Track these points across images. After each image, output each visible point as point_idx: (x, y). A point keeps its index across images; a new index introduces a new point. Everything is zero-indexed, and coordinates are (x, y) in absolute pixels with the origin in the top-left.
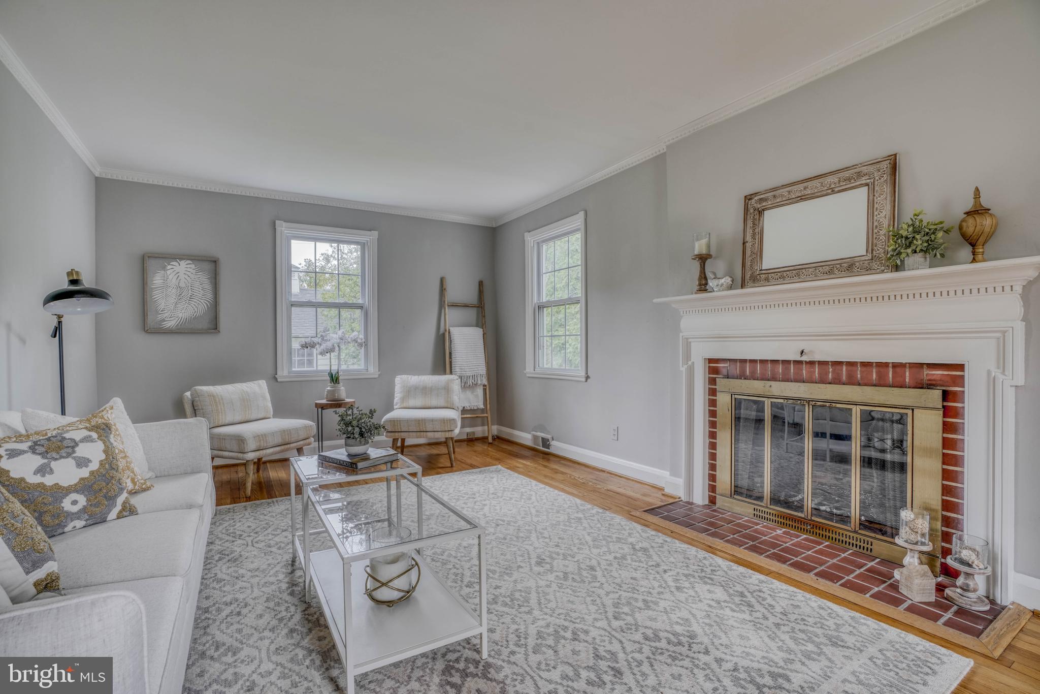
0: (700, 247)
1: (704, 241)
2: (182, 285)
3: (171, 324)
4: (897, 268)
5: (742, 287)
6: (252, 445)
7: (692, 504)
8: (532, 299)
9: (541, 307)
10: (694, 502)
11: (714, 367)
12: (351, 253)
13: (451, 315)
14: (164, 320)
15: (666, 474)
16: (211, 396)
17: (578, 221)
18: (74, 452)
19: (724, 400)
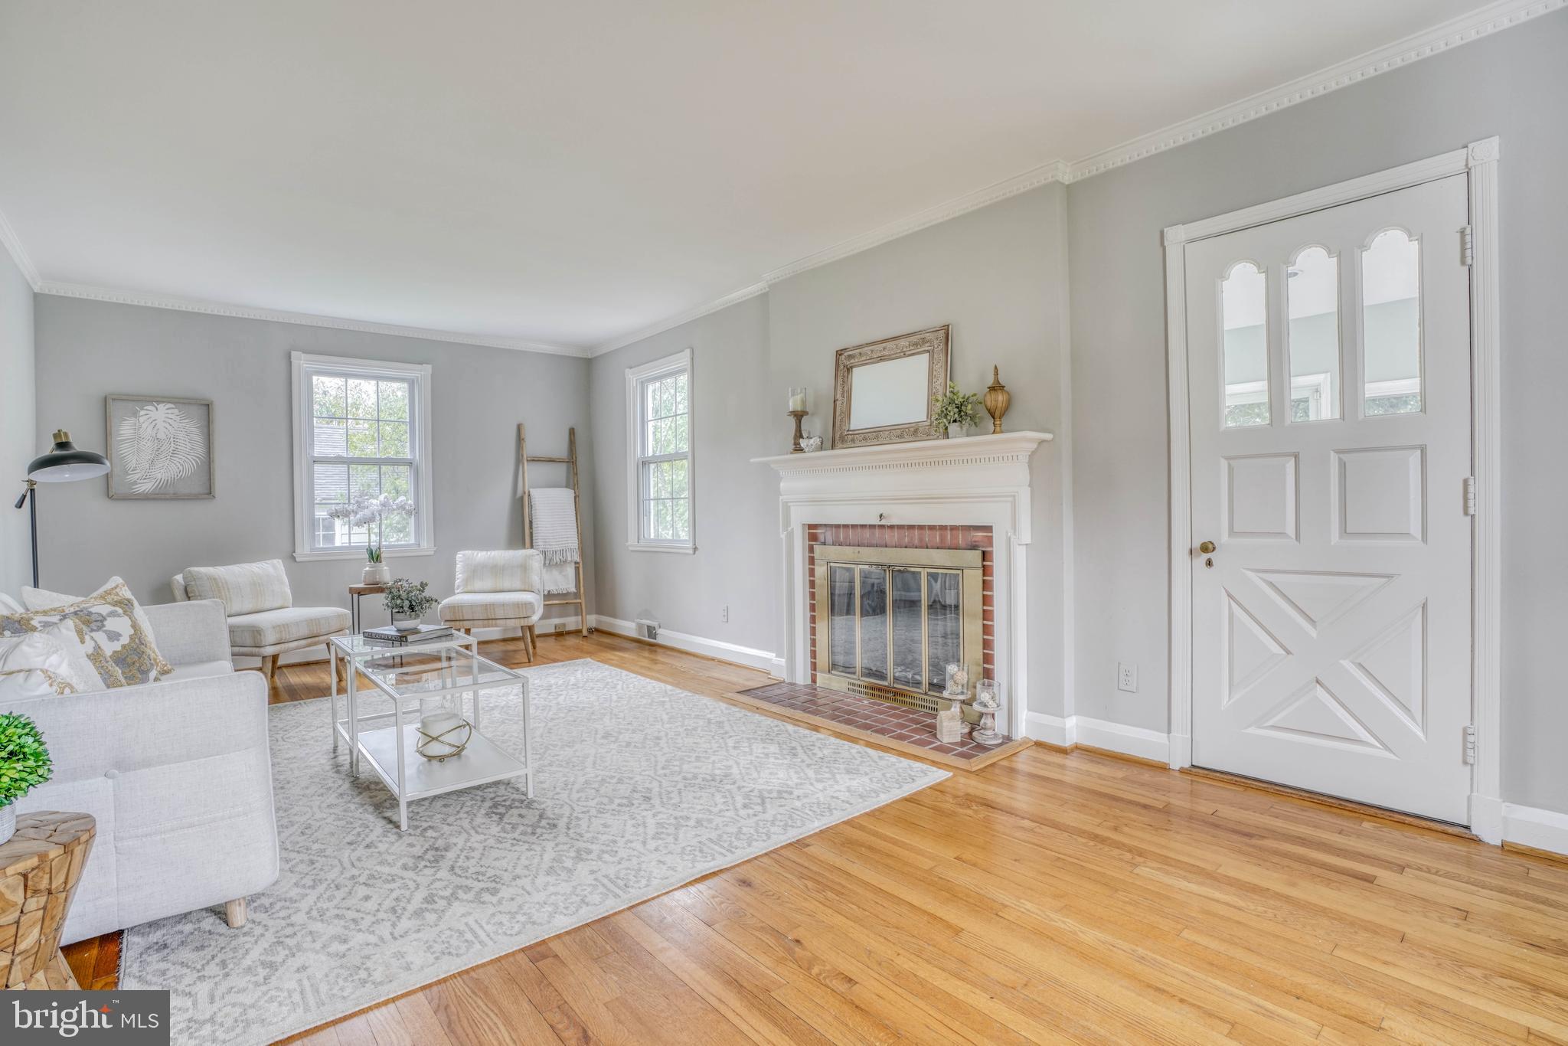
0: (794, 403)
1: (799, 397)
2: (161, 436)
3: (146, 487)
4: (946, 436)
5: (832, 449)
6: (270, 637)
7: (795, 684)
8: (635, 453)
9: (645, 463)
10: (797, 682)
11: (813, 533)
12: (397, 392)
13: (531, 472)
14: (135, 483)
15: (771, 655)
16: (213, 579)
17: (683, 359)
18: (104, 626)
19: (821, 571)
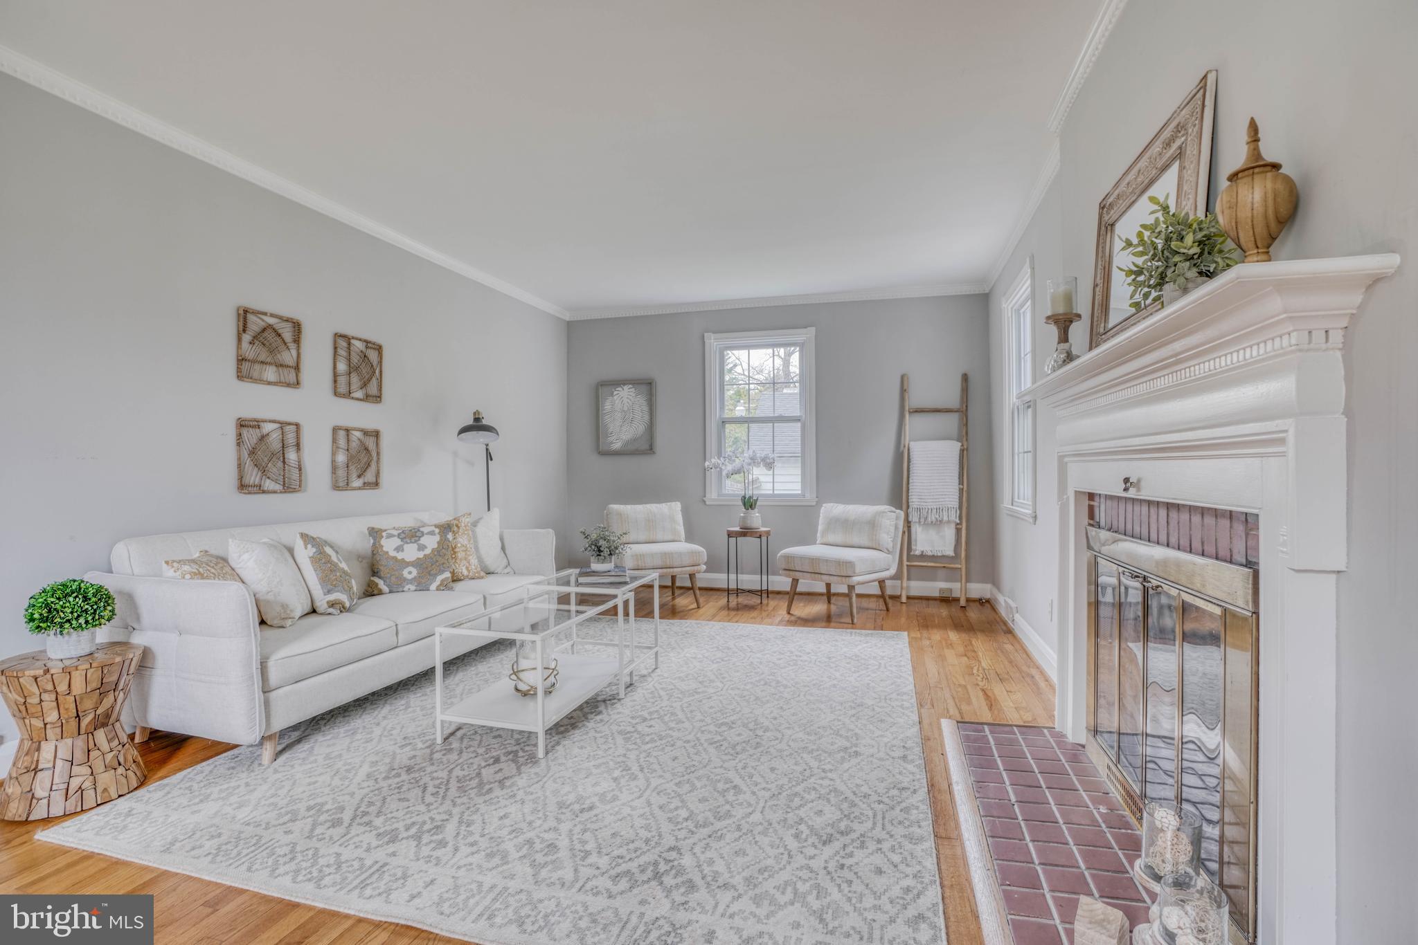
2: (626, 409)
3: (617, 446)
9: (1019, 409)
13: (914, 424)
14: (612, 443)
16: (620, 514)
18: (419, 540)
